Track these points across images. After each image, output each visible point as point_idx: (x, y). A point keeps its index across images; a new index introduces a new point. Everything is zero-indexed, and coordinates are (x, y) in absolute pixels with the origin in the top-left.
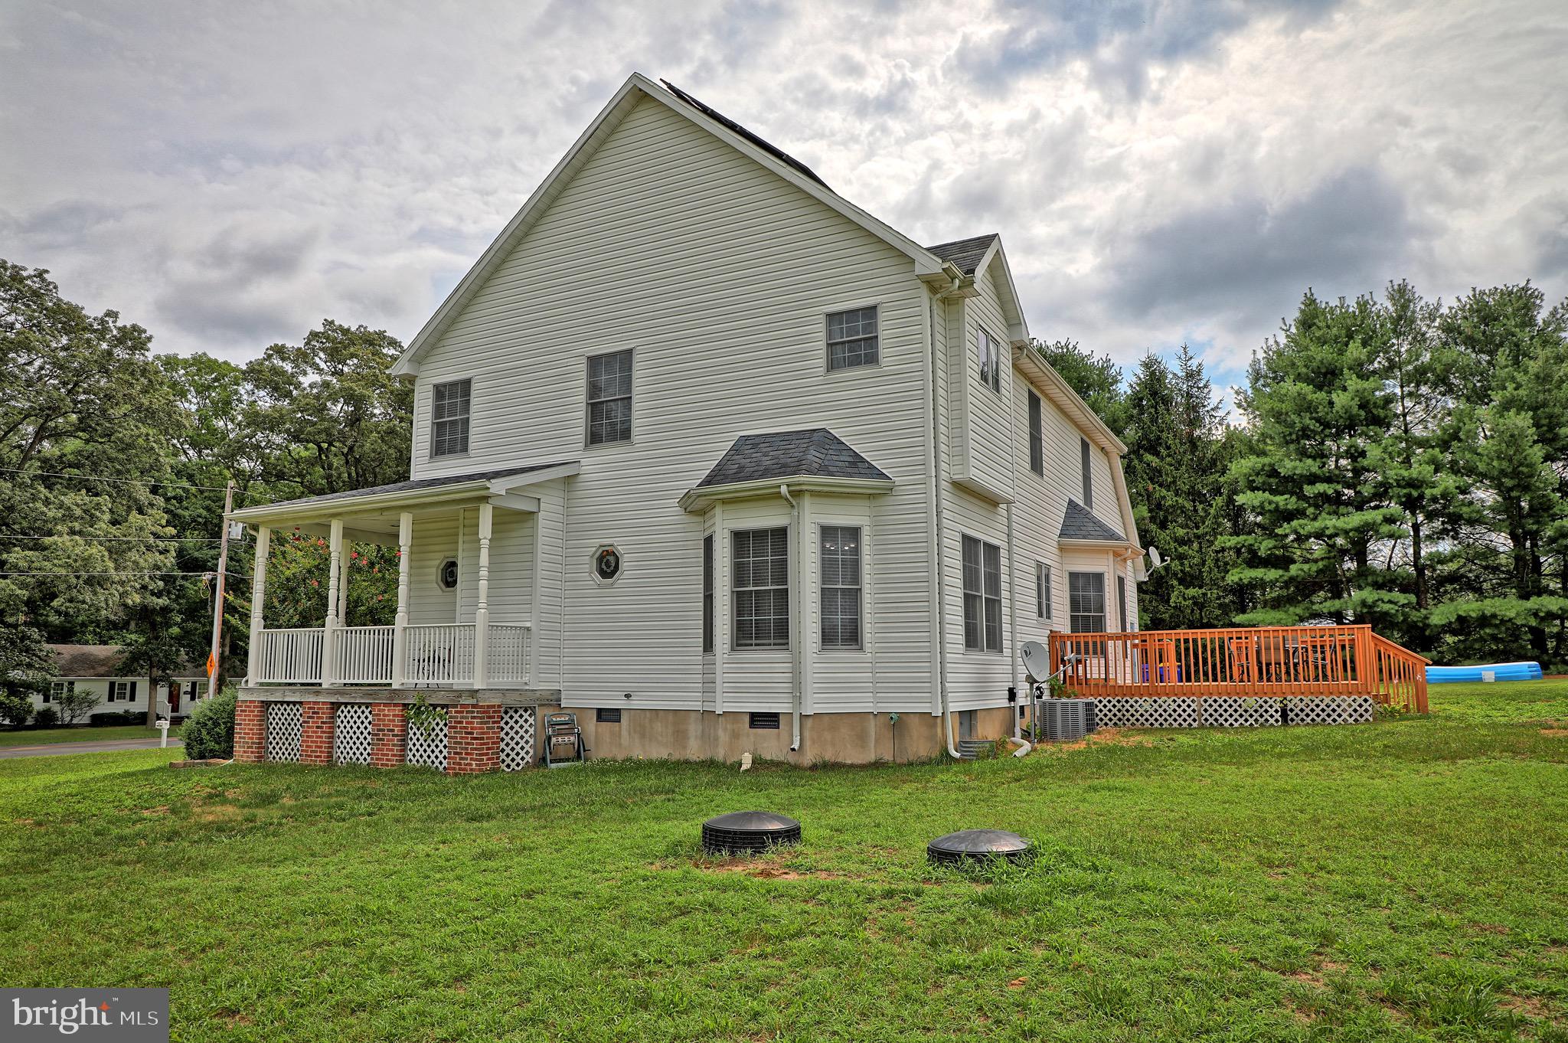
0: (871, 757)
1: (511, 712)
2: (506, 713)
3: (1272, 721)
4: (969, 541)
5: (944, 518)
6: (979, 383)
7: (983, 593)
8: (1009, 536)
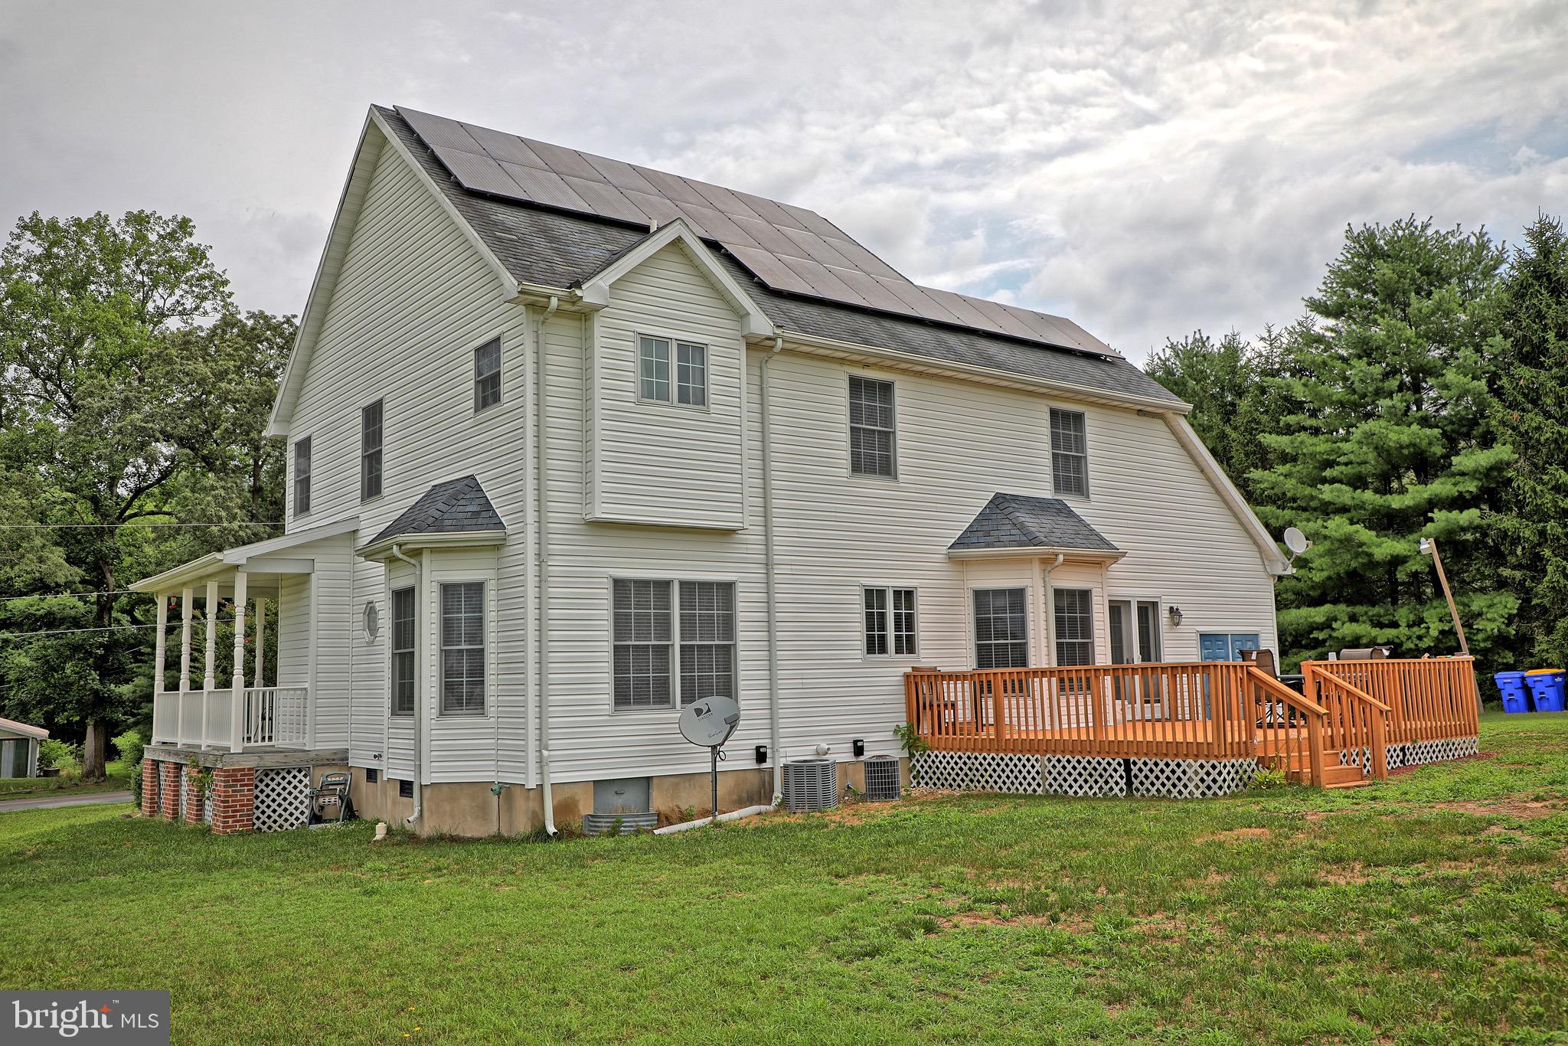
0: (493, 830)
1: (272, 775)
2: (267, 775)
3: (1116, 790)
4: (642, 584)
5: (555, 566)
6: (638, 403)
7: (677, 641)
8: (768, 565)
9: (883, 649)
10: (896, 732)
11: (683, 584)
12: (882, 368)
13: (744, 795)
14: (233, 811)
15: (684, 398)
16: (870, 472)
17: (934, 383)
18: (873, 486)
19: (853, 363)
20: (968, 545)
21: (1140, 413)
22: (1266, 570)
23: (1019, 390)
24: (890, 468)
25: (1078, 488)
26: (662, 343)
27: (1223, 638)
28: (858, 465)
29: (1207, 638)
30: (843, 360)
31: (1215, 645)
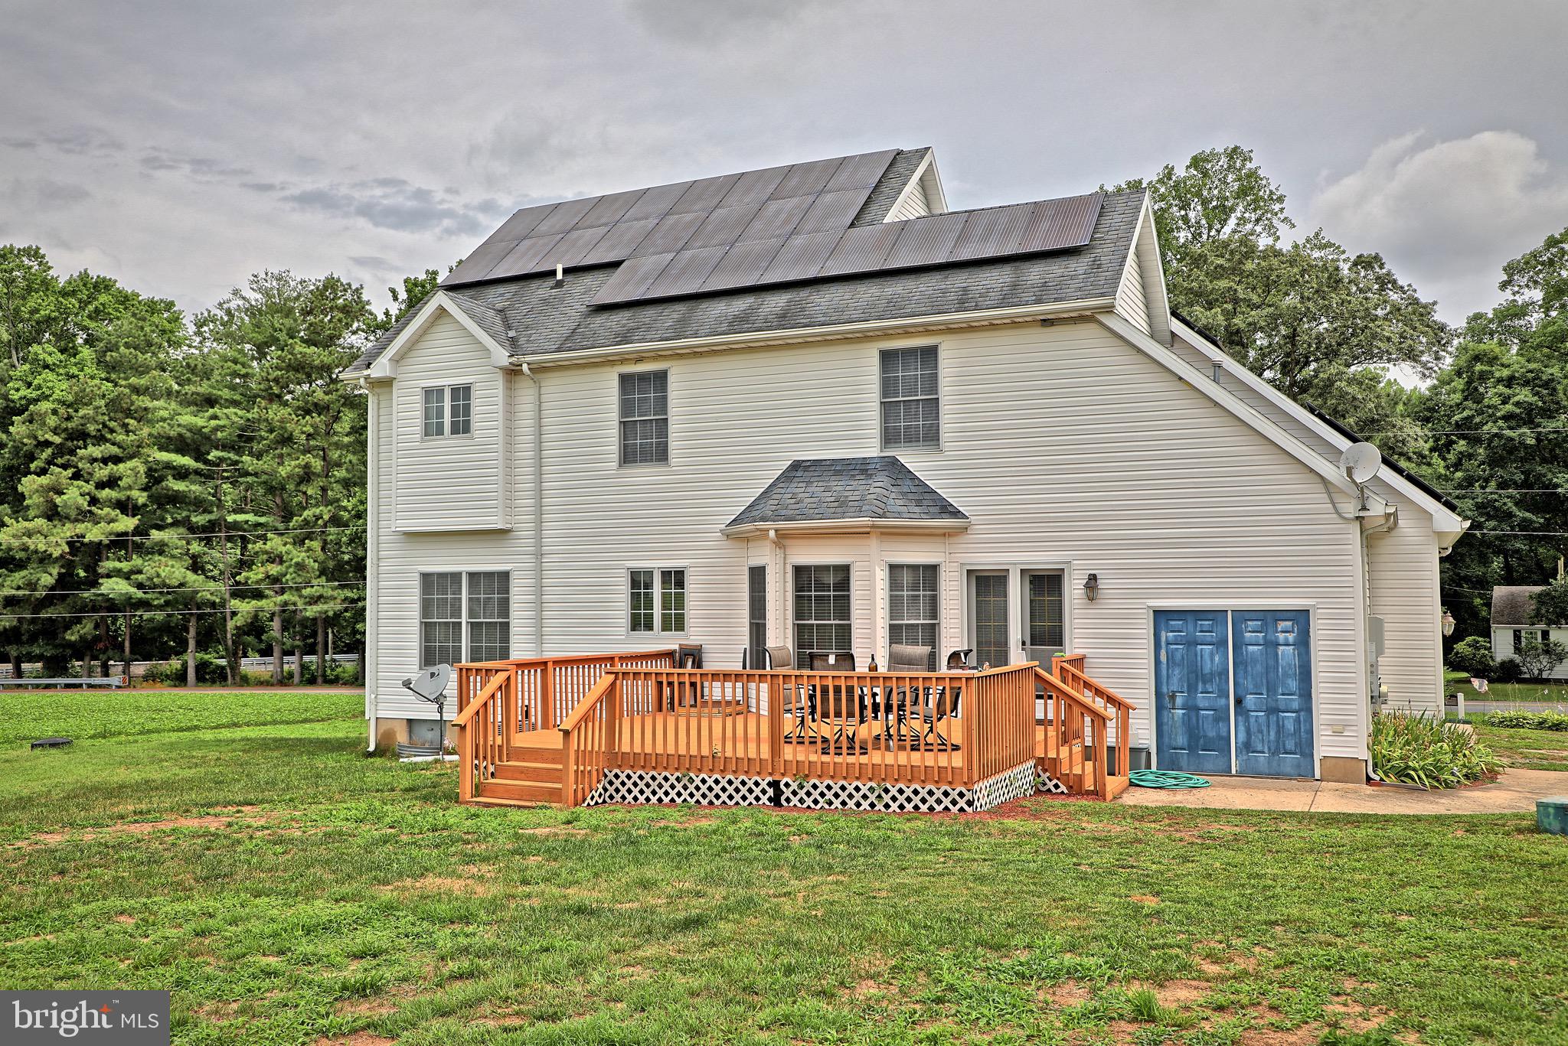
4: (442, 576)
5: (386, 567)
6: (422, 441)
7: (464, 619)
8: (539, 555)
9: (649, 627)
11: (472, 576)
12: (655, 359)
15: (455, 430)
16: (646, 461)
17: (720, 359)
18: (644, 475)
19: (621, 362)
21: (1047, 323)
22: (1337, 512)
23: (826, 342)
24: (661, 455)
25: (931, 437)
26: (440, 391)
27: (1216, 616)
28: (628, 456)
29: (1176, 616)
30: (608, 362)
31: (1196, 626)
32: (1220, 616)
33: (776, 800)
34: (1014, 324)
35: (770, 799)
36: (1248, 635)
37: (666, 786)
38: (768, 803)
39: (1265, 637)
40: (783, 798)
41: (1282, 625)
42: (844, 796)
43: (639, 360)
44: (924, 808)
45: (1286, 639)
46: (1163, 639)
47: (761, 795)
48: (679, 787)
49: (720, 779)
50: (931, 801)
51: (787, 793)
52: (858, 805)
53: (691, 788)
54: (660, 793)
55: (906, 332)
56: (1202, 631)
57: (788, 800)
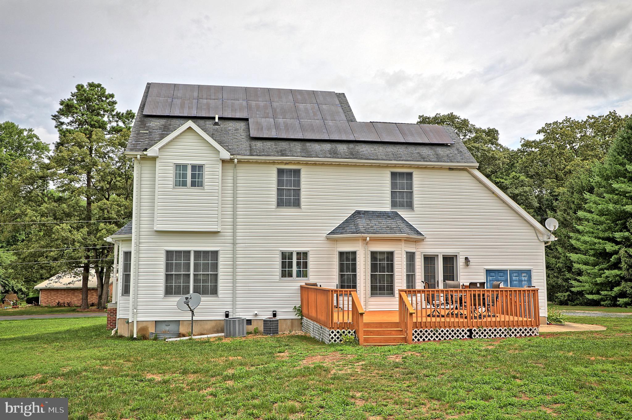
4: (178, 252)
5: (143, 247)
6: (174, 188)
7: (192, 272)
8: (234, 244)
9: (290, 275)
10: (295, 308)
11: (195, 252)
12: (294, 164)
13: (220, 329)
14: (110, 322)
15: (193, 184)
16: (288, 206)
17: (323, 167)
18: (289, 212)
19: (279, 163)
20: (337, 233)
21: (451, 169)
22: (538, 239)
23: (371, 166)
24: (297, 204)
25: (410, 205)
26: (185, 167)
27: (504, 272)
28: (280, 203)
29: (493, 272)
30: (274, 163)
31: (498, 275)
32: (505, 271)
33: (470, 337)
34: (441, 168)
35: (468, 336)
36: (514, 278)
37: (426, 334)
38: (467, 338)
39: (519, 278)
40: (473, 335)
41: (523, 275)
42: (495, 333)
43: (286, 164)
44: (523, 335)
45: (525, 279)
46: (489, 279)
47: (464, 335)
48: (432, 334)
49: (449, 330)
50: (526, 332)
51: (474, 333)
52: (500, 336)
53: (437, 334)
54: (424, 337)
55: (403, 166)
56: (500, 277)
57: (475, 336)
